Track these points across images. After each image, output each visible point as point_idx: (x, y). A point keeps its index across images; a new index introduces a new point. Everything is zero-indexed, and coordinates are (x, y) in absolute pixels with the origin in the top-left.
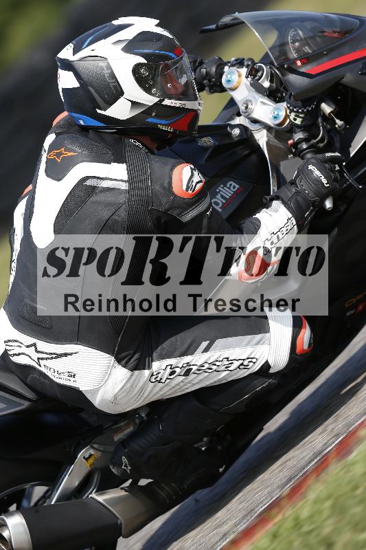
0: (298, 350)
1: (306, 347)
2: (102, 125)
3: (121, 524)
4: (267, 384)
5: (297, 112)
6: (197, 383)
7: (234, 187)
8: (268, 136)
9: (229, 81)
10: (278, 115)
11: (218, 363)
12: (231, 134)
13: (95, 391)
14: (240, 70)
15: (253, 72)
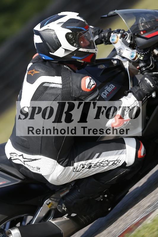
0: (139, 156)
1: (142, 155)
2: (52, 59)
3: (62, 233)
4: (125, 171)
5: (141, 54)
6: (94, 172)
7: (113, 87)
8: (129, 64)
9: (113, 40)
10: (133, 55)
11: (103, 163)
12: (113, 63)
13: (49, 176)
14: (118, 35)
15: (123, 36)
